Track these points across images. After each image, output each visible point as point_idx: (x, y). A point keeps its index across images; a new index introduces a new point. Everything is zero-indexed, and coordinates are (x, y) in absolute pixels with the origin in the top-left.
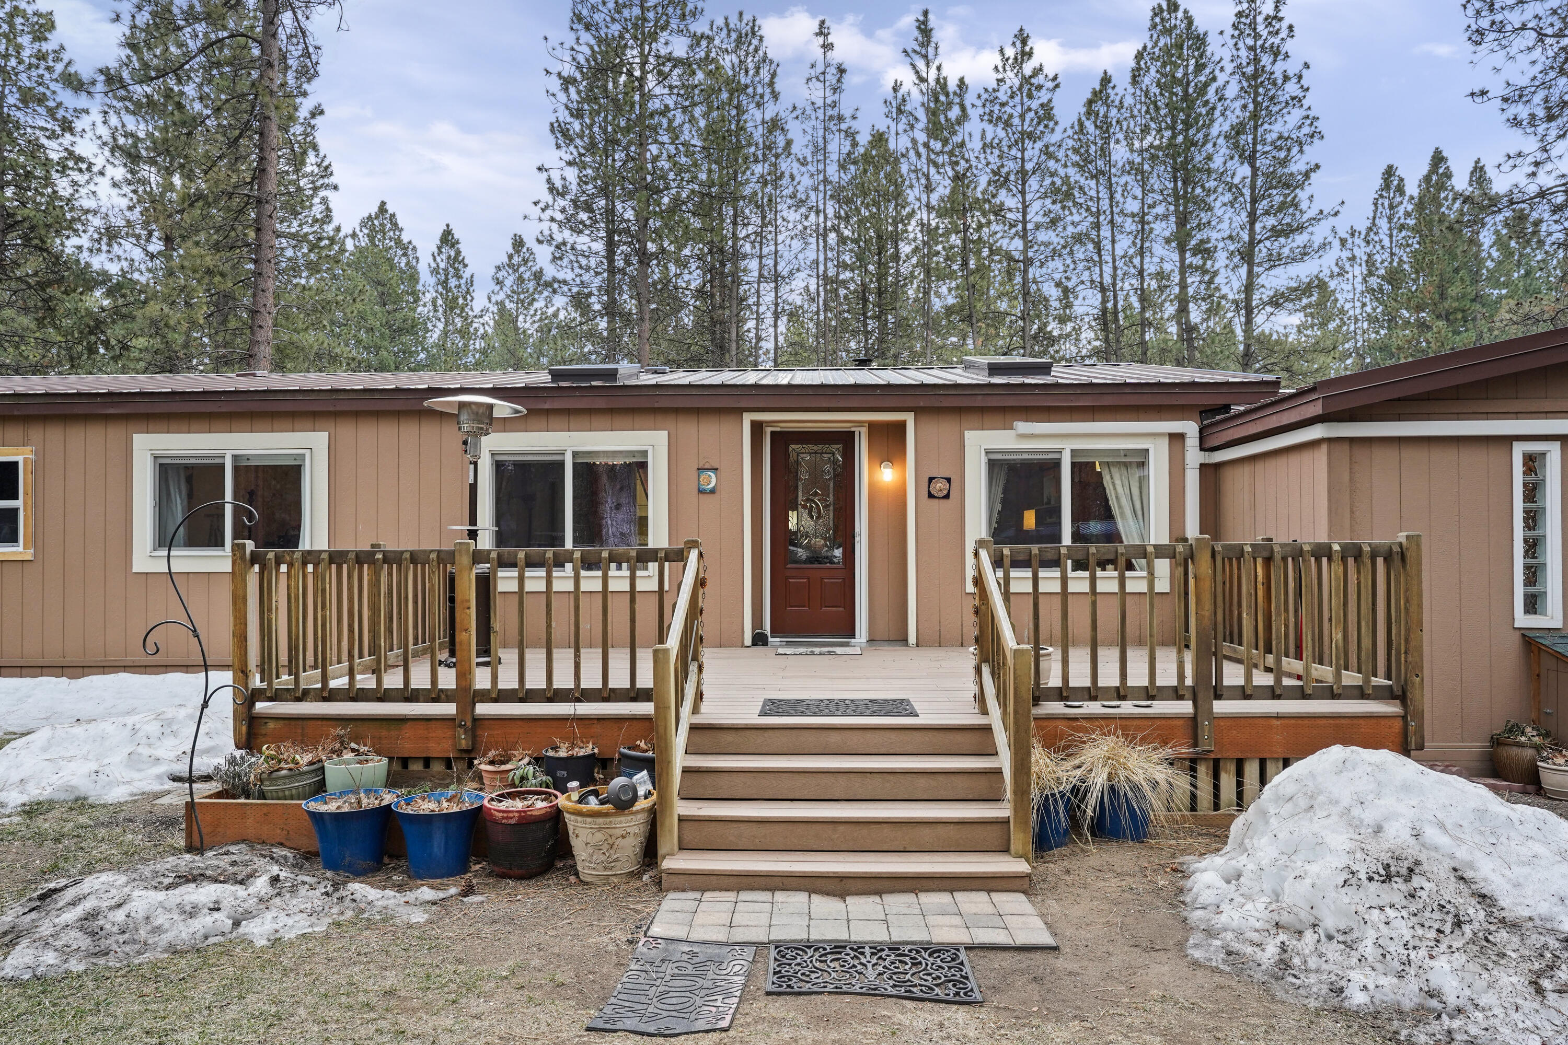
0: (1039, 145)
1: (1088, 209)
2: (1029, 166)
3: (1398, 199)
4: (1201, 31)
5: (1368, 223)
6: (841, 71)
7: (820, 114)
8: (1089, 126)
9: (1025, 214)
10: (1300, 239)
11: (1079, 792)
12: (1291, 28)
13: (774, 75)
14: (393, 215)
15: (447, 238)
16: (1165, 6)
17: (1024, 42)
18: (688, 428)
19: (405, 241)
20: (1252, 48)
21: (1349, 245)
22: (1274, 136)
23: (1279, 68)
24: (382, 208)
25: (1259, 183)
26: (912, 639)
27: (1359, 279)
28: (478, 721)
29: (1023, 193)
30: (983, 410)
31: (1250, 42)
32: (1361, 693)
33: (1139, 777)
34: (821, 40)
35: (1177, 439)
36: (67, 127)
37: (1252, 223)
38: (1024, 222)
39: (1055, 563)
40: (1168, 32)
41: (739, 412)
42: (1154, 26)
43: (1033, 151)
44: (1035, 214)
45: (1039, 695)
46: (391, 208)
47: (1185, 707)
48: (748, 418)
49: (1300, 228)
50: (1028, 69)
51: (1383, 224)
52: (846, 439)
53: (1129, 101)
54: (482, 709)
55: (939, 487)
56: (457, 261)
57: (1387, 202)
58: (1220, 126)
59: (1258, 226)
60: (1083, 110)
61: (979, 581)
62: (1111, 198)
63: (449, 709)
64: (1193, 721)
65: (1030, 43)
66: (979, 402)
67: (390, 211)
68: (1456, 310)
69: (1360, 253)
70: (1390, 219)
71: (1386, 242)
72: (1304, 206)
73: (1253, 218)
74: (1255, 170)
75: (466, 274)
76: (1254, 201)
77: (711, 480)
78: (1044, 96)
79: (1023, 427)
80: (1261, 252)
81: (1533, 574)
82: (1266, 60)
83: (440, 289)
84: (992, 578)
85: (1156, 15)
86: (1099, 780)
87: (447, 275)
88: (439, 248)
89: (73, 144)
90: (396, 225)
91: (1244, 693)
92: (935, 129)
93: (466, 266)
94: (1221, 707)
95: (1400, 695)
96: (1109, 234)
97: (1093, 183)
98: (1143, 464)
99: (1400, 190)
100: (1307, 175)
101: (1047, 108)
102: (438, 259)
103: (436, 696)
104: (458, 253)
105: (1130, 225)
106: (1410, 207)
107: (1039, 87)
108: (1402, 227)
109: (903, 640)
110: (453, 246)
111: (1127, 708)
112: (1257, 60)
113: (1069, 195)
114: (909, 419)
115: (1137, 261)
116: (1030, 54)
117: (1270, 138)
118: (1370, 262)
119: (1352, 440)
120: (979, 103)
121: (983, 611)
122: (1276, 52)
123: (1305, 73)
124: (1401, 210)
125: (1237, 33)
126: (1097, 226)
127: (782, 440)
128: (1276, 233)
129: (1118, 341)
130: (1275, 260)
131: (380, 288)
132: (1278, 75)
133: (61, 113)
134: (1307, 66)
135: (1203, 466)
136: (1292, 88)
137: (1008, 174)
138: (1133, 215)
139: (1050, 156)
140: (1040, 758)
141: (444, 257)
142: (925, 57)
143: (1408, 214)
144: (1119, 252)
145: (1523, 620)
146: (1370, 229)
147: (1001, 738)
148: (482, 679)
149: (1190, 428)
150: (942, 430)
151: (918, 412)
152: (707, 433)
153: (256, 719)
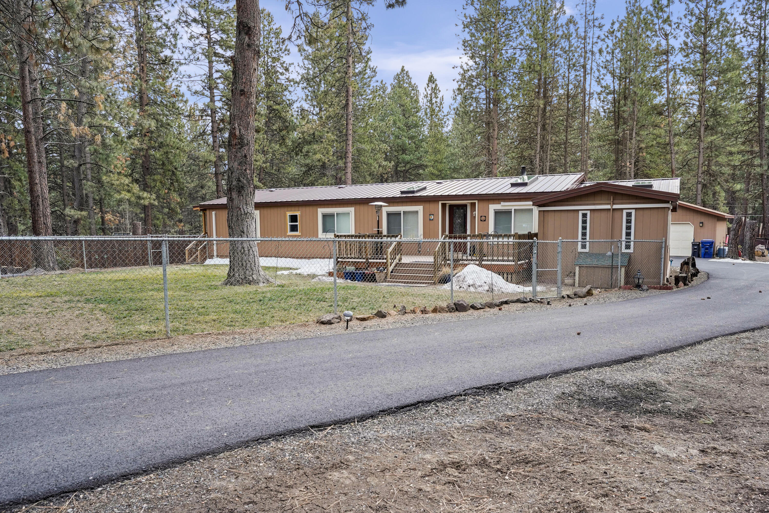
14: (407, 72)
15: (431, 79)
18: (427, 205)
19: (413, 83)
24: (403, 70)
30: (493, 200)
41: (438, 201)
46: (406, 69)
47: (477, 263)
48: (441, 203)
52: (465, 207)
54: (370, 261)
55: (483, 218)
56: (435, 90)
63: (365, 260)
66: (491, 198)
67: (406, 70)
75: (440, 96)
77: (432, 217)
79: (502, 203)
83: (428, 104)
87: (431, 97)
88: (428, 85)
90: (408, 76)
93: (440, 91)
95: (514, 261)
98: (532, 212)
102: (427, 90)
103: (363, 258)
104: (436, 85)
110: (434, 83)
114: (476, 202)
127: (451, 206)
131: (402, 108)
133: (285, 65)
141: (430, 88)
145: (580, 250)
150: (483, 204)
151: (478, 200)
152: (431, 206)
153: (338, 262)
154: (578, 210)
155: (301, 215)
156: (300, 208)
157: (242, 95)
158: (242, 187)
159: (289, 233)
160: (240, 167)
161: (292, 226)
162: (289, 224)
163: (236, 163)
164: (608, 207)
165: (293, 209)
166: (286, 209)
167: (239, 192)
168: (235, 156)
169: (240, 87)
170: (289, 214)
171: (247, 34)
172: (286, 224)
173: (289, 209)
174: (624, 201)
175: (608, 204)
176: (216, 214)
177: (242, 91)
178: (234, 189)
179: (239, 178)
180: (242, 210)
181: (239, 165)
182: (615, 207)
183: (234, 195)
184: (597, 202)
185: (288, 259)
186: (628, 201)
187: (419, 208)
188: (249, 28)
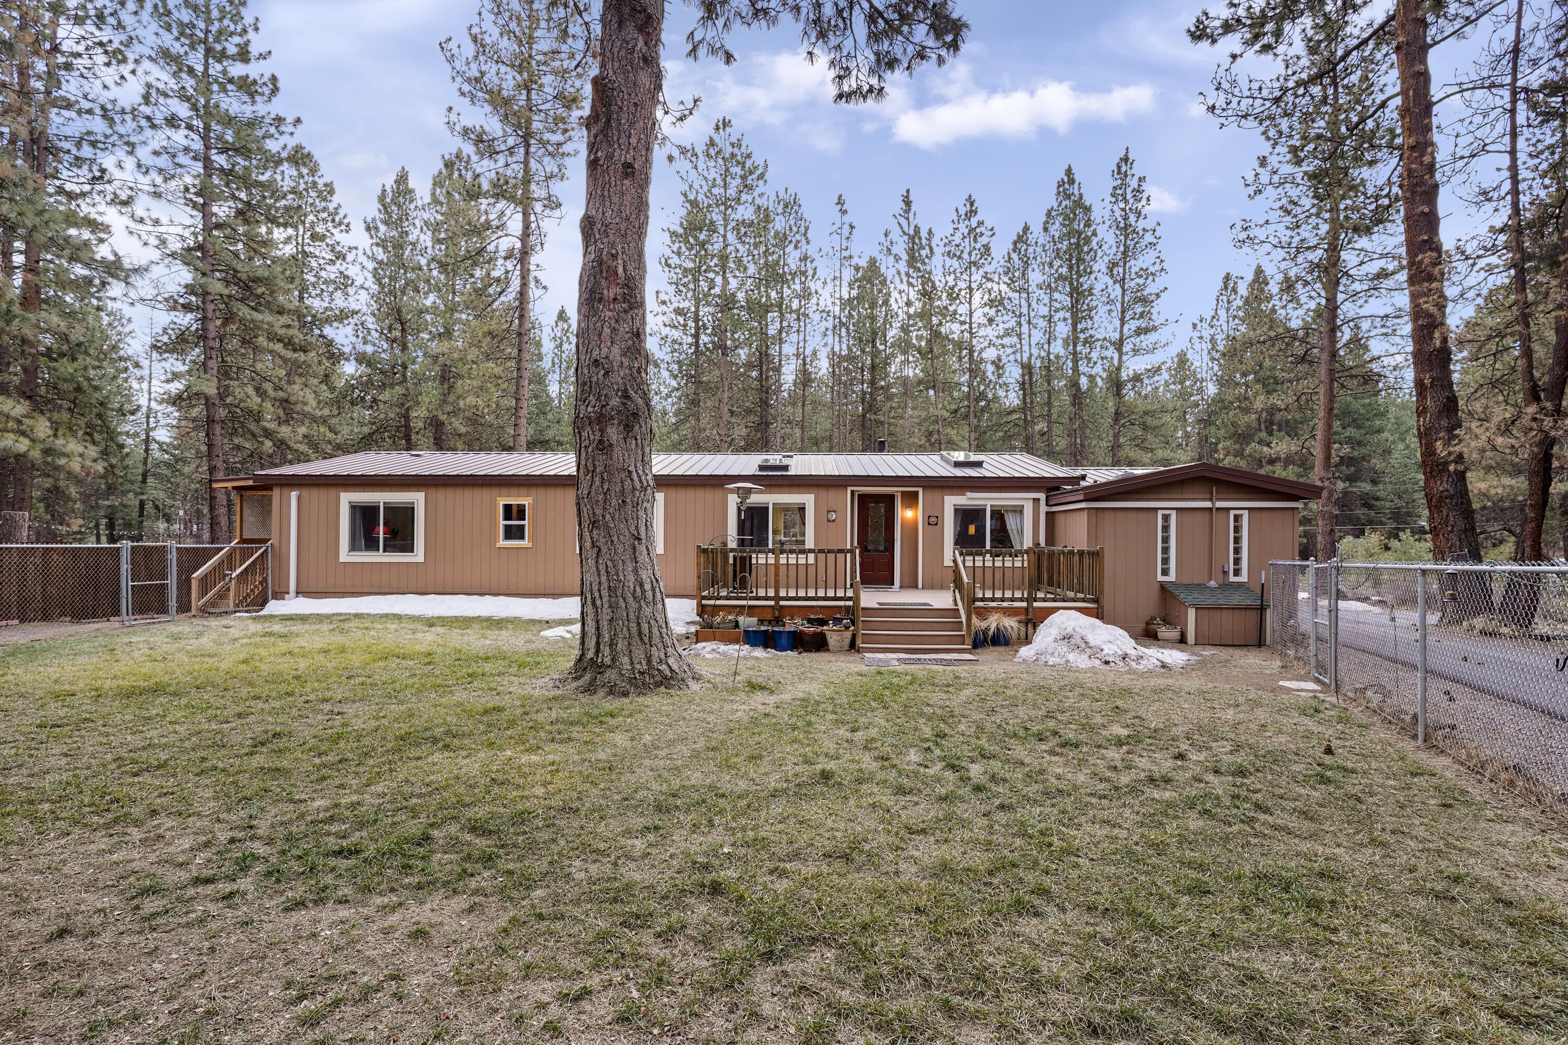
0: (981, 272)
1: (1013, 312)
2: (974, 285)
3: (1233, 297)
4: (1087, 204)
5: (1213, 313)
6: (852, 227)
7: (838, 254)
8: (1015, 256)
9: (971, 317)
10: (1152, 337)
11: (988, 629)
12: (1148, 199)
13: (807, 229)
16: (1066, 179)
17: (972, 204)
18: (823, 493)
20: (1123, 210)
21: (1199, 328)
22: (1137, 269)
23: (1141, 224)
25: (1126, 299)
26: (920, 586)
27: (1206, 352)
28: (782, 607)
29: (970, 303)
30: (953, 487)
31: (1122, 205)
32: (1084, 600)
33: (1007, 625)
34: (839, 207)
35: (1036, 501)
36: (341, 256)
37: (1122, 325)
38: (971, 323)
39: (981, 554)
40: (1068, 197)
41: (846, 486)
42: (1059, 193)
43: (977, 277)
44: (978, 317)
45: (975, 600)
47: (1024, 604)
48: (849, 489)
49: (1155, 329)
50: (974, 222)
51: (1222, 313)
52: (890, 499)
53: (1041, 241)
54: (782, 603)
55: (933, 520)
57: (1225, 299)
58: (1100, 265)
59: (1126, 327)
60: (1012, 247)
61: (955, 561)
62: (1029, 305)
63: (772, 603)
64: (1027, 609)
65: (976, 205)
66: (951, 484)
68: (1269, 377)
69: (1206, 334)
70: (1228, 310)
71: (1225, 327)
72: (1154, 317)
73: (1123, 322)
74: (1124, 291)
76: (1123, 312)
77: (833, 516)
78: (984, 240)
79: (969, 494)
80: (1127, 347)
81: (1165, 561)
82: (1132, 218)
84: (959, 560)
85: (1059, 186)
86: (993, 627)
89: (347, 269)
91: (1044, 600)
92: (913, 260)
94: (1036, 604)
95: (1095, 601)
96: (1027, 331)
97: (1016, 295)
98: (1021, 512)
99: (1234, 290)
100: (1158, 296)
101: (987, 248)
103: (766, 598)
105: (1042, 323)
106: (1241, 304)
107: (982, 234)
108: (1235, 317)
109: (916, 587)
111: (1005, 604)
112: (1126, 218)
113: (1001, 303)
114: (920, 490)
115: (1046, 347)
116: (976, 212)
117: (1134, 270)
118: (1213, 340)
119: (1097, 509)
120: (942, 244)
121: (956, 571)
122: (1138, 214)
123: (1157, 228)
124: (1235, 304)
125: (1113, 200)
126: (1019, 324)
127: (864, 499)
128: (1139, 332)
129: (1032, 402)
130: (1136, 351)
132: (1139, 229)
134: (1159, 224)
135: (1047, 513)
136: (1149, 237)
137: (960, 290)
138: (1044, 317)
139: (989, 280)
140: (975, 620)
142: (907, 219)
143: (1239, 308)
144: (1033, 342)
145: (1160, 578)
146: (1213, 317)
147: (962, 612)
148: (783, 593)
149: (1042, 496)
150: (934, 495)
151: (924, 487)
152: (832, 496)
153: (703, 606)
154: (1156, 509)
155: (534, 506)
156: (533, 491)
157: (626, 175)
158: (635, 415)
159: (502, 543)
160: (626, 362)
161: (508, 529)
162: (502, 523)
163: (616, 350)
164: (1208, 504)
165: (514, 491)
166: (495, 491)
167: (628, 428)
168: (614, 330)
169: (622, 156)
170: (502, 502)
171: (641, 29)
172: (496, 524)
173: (505, 491)
174: (1232, 496)
175: (1204, 500)
176: (299, 499)
177: (628, 166)
178: (612, 418)
179: (626, 391)
180: (634, 474)
181: (624, 355)
182: (1219, 504)
183: (614, 433)
184: (1187, 496)
185: (502, 599)
186: (1237, 496)
187: (807, 499)
188: (649, 17)
